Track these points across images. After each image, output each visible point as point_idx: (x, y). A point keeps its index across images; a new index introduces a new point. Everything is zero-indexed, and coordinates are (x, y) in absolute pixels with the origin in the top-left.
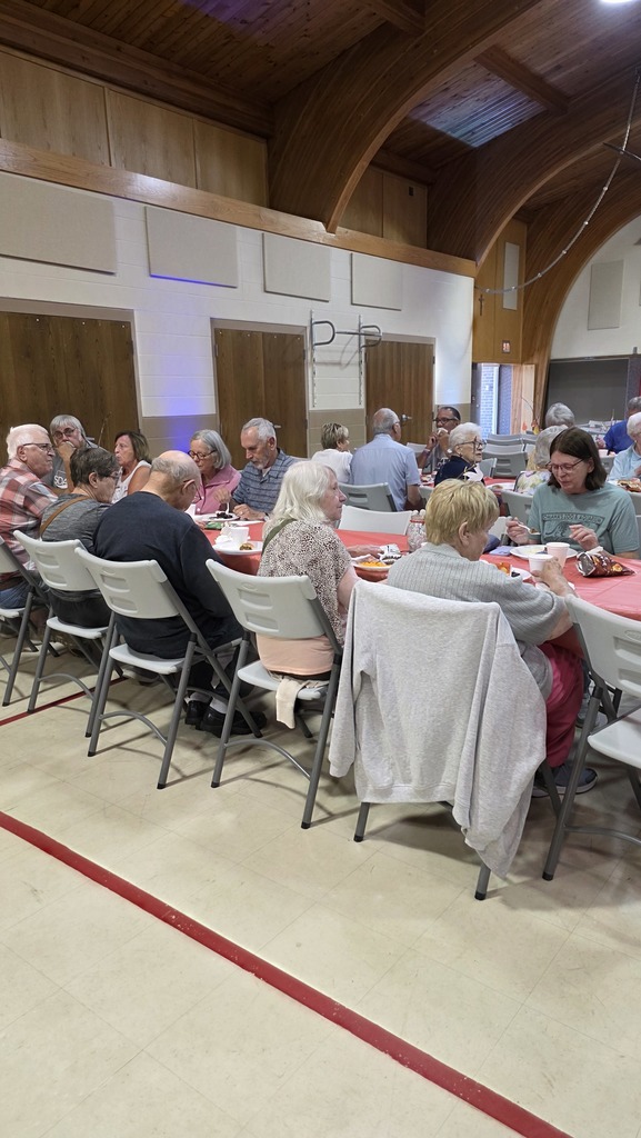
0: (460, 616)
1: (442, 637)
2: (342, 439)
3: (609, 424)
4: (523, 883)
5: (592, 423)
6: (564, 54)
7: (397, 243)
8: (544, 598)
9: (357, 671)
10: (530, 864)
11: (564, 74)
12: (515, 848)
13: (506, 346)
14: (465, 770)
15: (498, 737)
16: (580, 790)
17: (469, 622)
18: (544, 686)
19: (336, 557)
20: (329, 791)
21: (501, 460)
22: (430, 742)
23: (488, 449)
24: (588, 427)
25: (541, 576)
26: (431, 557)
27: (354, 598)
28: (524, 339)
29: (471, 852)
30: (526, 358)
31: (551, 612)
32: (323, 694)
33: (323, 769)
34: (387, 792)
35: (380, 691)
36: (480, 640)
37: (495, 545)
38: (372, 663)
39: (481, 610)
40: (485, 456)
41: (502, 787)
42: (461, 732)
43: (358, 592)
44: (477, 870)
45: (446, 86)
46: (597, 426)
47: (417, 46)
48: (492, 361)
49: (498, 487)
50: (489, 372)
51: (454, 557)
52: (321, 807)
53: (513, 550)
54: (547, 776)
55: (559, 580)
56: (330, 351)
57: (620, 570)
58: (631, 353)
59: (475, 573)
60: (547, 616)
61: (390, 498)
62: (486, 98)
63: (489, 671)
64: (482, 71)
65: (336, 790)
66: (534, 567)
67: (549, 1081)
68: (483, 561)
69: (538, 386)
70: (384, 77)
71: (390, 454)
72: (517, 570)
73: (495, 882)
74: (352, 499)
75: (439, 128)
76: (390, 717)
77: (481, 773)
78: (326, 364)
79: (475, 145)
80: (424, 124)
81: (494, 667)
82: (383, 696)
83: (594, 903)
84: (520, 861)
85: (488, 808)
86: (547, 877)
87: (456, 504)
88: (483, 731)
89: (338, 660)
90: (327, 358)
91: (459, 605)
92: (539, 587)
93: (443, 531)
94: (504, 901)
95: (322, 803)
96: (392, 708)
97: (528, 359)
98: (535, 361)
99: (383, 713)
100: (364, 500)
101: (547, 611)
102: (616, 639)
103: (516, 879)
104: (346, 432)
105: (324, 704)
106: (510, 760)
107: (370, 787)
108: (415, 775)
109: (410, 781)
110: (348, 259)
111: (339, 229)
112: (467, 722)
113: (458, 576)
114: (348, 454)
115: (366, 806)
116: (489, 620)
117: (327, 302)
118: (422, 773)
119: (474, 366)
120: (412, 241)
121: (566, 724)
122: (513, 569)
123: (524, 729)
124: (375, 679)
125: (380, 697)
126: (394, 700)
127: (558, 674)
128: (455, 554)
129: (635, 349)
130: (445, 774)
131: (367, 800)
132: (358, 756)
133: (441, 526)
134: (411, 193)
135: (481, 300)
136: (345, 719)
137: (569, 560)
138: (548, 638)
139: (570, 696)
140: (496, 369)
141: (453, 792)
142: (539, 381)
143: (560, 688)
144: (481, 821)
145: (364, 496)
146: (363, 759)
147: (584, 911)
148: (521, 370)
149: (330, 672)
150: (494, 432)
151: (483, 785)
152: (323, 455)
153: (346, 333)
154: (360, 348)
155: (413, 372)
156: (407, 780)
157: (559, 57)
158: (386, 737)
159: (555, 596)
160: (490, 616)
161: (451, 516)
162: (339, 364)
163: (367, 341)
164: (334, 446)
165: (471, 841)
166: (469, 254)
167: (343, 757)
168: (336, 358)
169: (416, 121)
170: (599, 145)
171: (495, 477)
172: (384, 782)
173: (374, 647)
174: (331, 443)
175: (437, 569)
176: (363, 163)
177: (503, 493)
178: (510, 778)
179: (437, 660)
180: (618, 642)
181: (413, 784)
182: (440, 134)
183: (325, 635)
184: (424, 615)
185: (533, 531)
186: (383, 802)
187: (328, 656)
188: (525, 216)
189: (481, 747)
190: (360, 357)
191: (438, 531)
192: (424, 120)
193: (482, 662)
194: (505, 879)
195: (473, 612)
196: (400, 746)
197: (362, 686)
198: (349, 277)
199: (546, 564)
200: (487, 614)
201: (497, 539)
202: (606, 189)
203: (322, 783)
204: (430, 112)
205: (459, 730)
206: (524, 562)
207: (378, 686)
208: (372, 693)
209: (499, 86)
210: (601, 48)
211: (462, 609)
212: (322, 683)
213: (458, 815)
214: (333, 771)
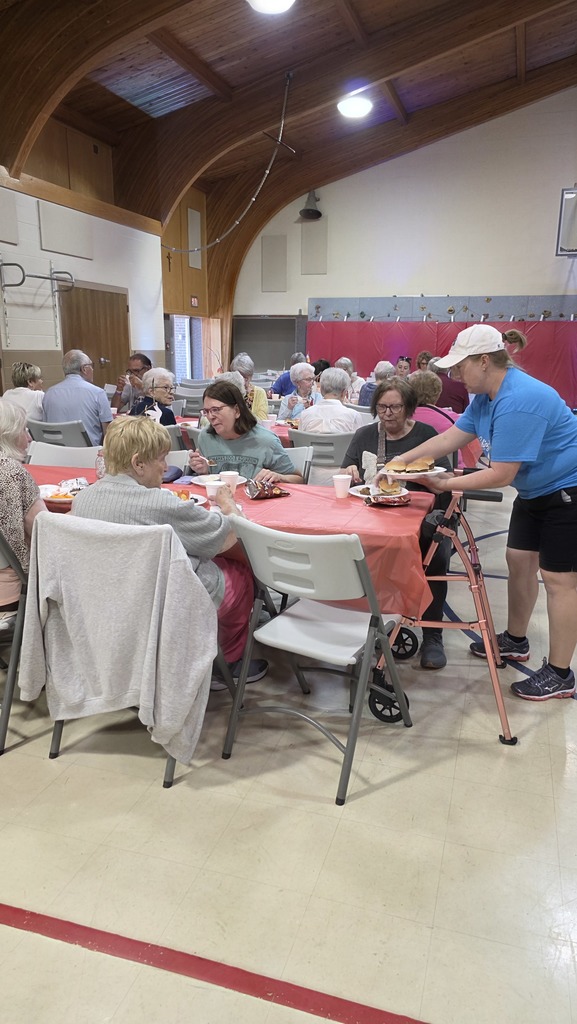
0: (137, 538)
1: (122, 558)
2: (34, 378)
3: (281, 373)
4: (206, 765)
5: (270, 372)
6: (226, 48)
7: (86, 195)
8: (213, 518)
9: (42, 598)
10: (212, 749)
11: (227, 65)
12: (197, 735)
13: (195, 302)
14: (148, 675)
15: (176, 643)
16: (249, 680)
17: (146, 544)
18: (216, 596)
19: (23, 489)
20: (24, 716)
21: (190, 401)
22: (117, 655)
23: (179, 391)
24: (267, 375)
25: (216, 500)
26: (108, 486)
27: (36, 529)
28: (210, 296)
29: (159, 747)
30: (213, 312)
31: (220, 529)
32: (12, 625)
33: (14, 696)
34: (80, 706)
35: (67, 614)
36: (156, 558)
37: (179, 474)
38: (57, 589)
39: (155, 532)
40: (177, 397)
41: (180, 685)
42: (143, 642)
43: (39, 522)
44: (163, 763)
45: (121, 57)
46: (273, 375)
47: (90, 12)
48: (182, 313)
49: (187, 425)
50: (182, 323)
51: (132, 485)
52: (14, 732)
53: (195, 480)
54: (225, 670)
55: (229, 501)
56: (21, 293)
57: (278, 492)
58: (297, 313)
59: (151, 499)
60: (217, 533)
61: (85, 434)
62: (160, 75)
63: (165, 585)
64: (155, 49)
65: (32, 713)
66: (211, 493)
67: (222, 927)
68: (165, 489)
69: (224, 338)
70: (60, 36)
71: (82, 393)
72: (196, 496)
73: (181, 769)
74: (46, 436)
75: (120, 93)
76: (78, 638)
77: (163, 675)
78: (17, 305)
79: (155, 115)
80: (104, 88)
81: (169, 581)
82: (70, 619)
83: (265, 769)
84: (204, 747)
85: (169, 705)
86: (226, 756)
87: (125, 438)
88: (162, 639)
89: (24, 591)
90: (19, 299)
91: (138, 528)
92: (213, 510)
93: (117, 463)
94: (189, 784)
95: (17, 728)
96: (80, 628)
97: (214, 313)
98: (221, 316)
99: (71, 635)
100: (59, 437)
101: (216, 529)
102: (269, 548)
103: (198, 763)
104: (38, 371)
105: (13, 632)
106: (187, 660)
107: (63, 705)
108: (105, 687)
109: (101, 693)
110: (35, 205)
111: (23, 175)
112: (148, 633)
113: (135, 502)
114: (41, 393)
115: (61, 724)
116: (163, 540)
117: (16, 245)
118: (110, 684)
119: (167, 317)
120: (101, 194)
121: (238, 625)
122: (191, 496)
123: (199, 632)
124: (62, 604)
125: (67, 621)
126: (81, 622)
127: (230, 583)
128: (133, 482)
129: (300, 311)
130: (131, 684)
131: (60, 718)
132: (49, 679)
133: (115, 459)
134: (96, 151)
135: (169, 257)
136: (33, 645)
137: (238, 486)
138: (218, 552)
139: (242, 599)
140: (187, 321)
141: (137, 697)
142: (224, 333)
143: (232, 593)
144: (163, 718)
145: (59, 432)
146: (55, 681)
147: (254, 778)
148: (209, 323)
149: (18, 602)
150: (189, 377)
151: (164, 686)
152: (14, 394)
153: (36, 277)
154: (53, 292)
155: (108, 318)
156: (98, 693)
157: (221, 49)
158: (76, 656)
159: (222, 515)
160: (164, 537)
161: (122, 449)
162: (32, 306)
163: (59, 286)
164: (25, 384)
165: (156, 737)
166: (157, 214)
167: (33, 682)
168: (29, 300)
169: (95, 84)
170: (259, 133)
171: (185, 416)
172: (76, 699)
173: (58, 574)
174: (23, 382)
175: (116, 497)
176: (44, 116)
177: (190, 431)
178: (188, 676)
179: (119, 580)
180: (273, 551)
181: (103, 696)
182: (120, 100)
183: (10, 567)
184: (107, 540)
185: (210, 463)
186: (76, 717)
187: (16, 586)
188: (204, 185)
189: (161, 653)
190: (54, 301)
191: (112, 464)
192: (103, 84)
193: (158, 578)
194: (190, 765)
195: (148, 534)
196: (90, 663)
197: (49, 612)
198: (37, 223)
199: (220, 490)
200: (161, 535)
201: (179, 470)
202: (268, 172)
203: (14, 709)
204: (109, 78)
205: (142, 641)
206: (202, 488)
207: (65, 610)
208: (59, 617)
209: (171, 65)
210: (256, 50)
211: (139, 532)
212: (9, 614)
213: (144, 717)
214: (24, 696)
